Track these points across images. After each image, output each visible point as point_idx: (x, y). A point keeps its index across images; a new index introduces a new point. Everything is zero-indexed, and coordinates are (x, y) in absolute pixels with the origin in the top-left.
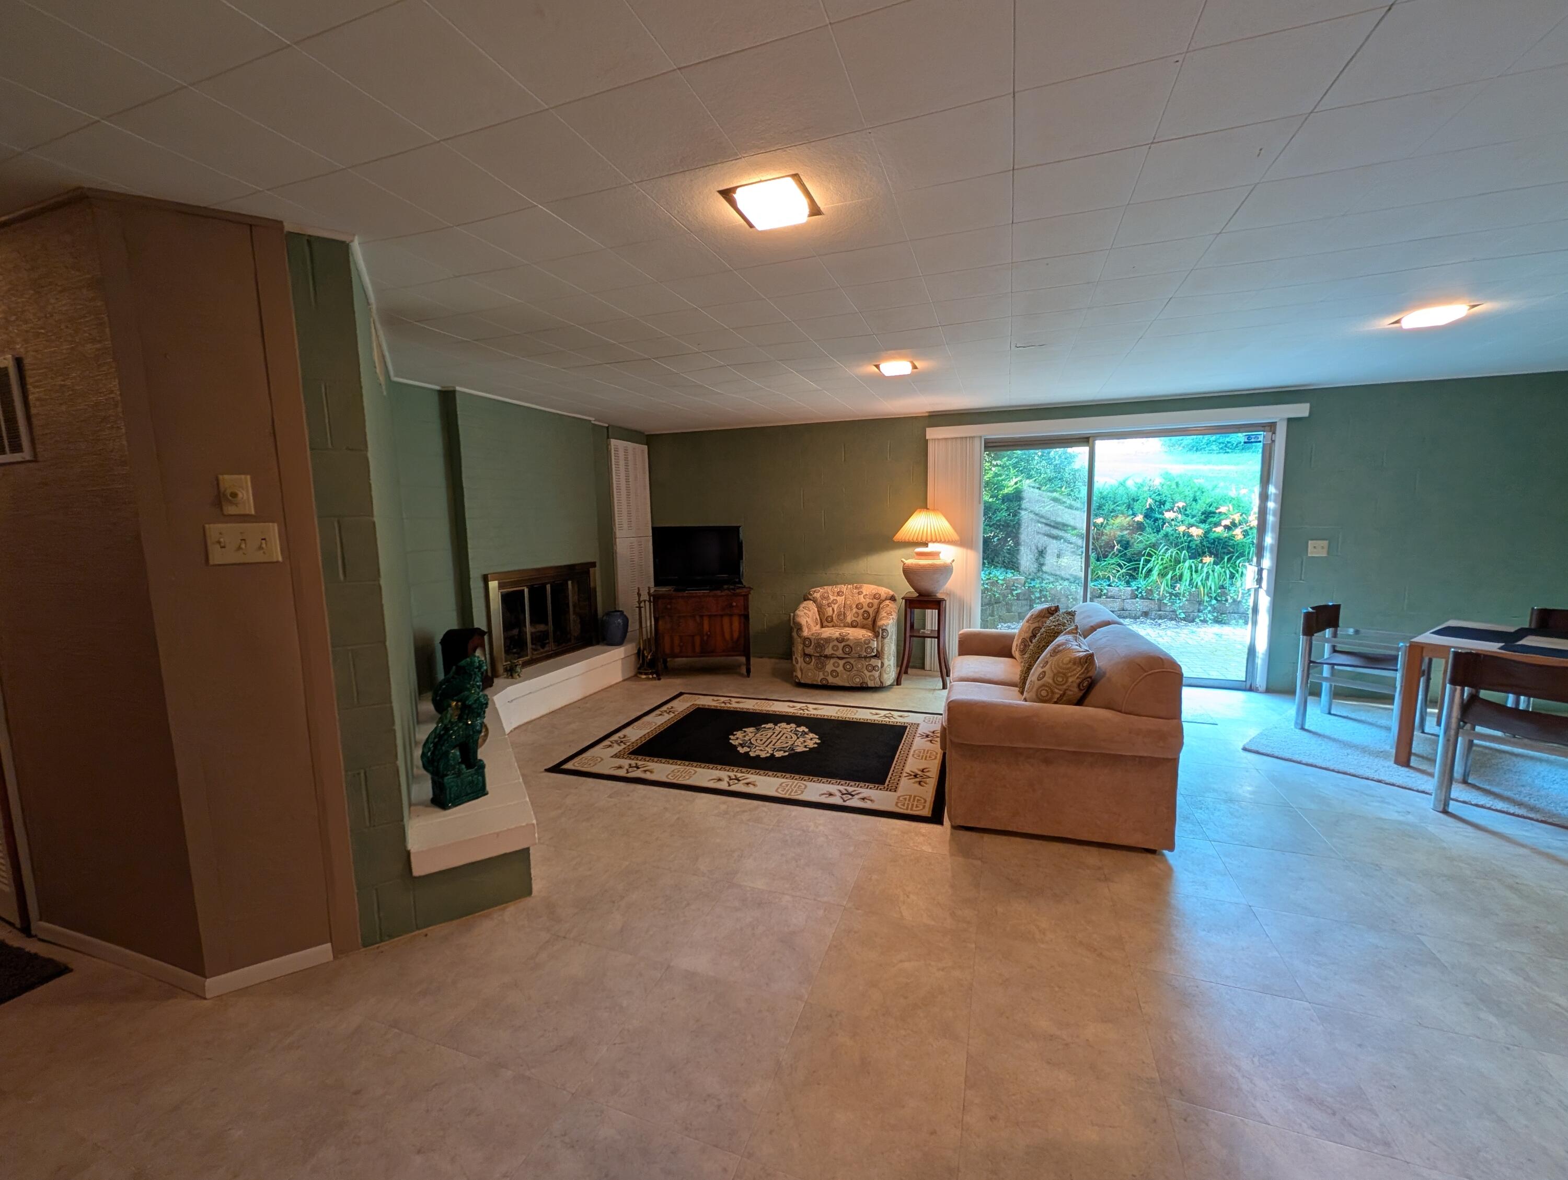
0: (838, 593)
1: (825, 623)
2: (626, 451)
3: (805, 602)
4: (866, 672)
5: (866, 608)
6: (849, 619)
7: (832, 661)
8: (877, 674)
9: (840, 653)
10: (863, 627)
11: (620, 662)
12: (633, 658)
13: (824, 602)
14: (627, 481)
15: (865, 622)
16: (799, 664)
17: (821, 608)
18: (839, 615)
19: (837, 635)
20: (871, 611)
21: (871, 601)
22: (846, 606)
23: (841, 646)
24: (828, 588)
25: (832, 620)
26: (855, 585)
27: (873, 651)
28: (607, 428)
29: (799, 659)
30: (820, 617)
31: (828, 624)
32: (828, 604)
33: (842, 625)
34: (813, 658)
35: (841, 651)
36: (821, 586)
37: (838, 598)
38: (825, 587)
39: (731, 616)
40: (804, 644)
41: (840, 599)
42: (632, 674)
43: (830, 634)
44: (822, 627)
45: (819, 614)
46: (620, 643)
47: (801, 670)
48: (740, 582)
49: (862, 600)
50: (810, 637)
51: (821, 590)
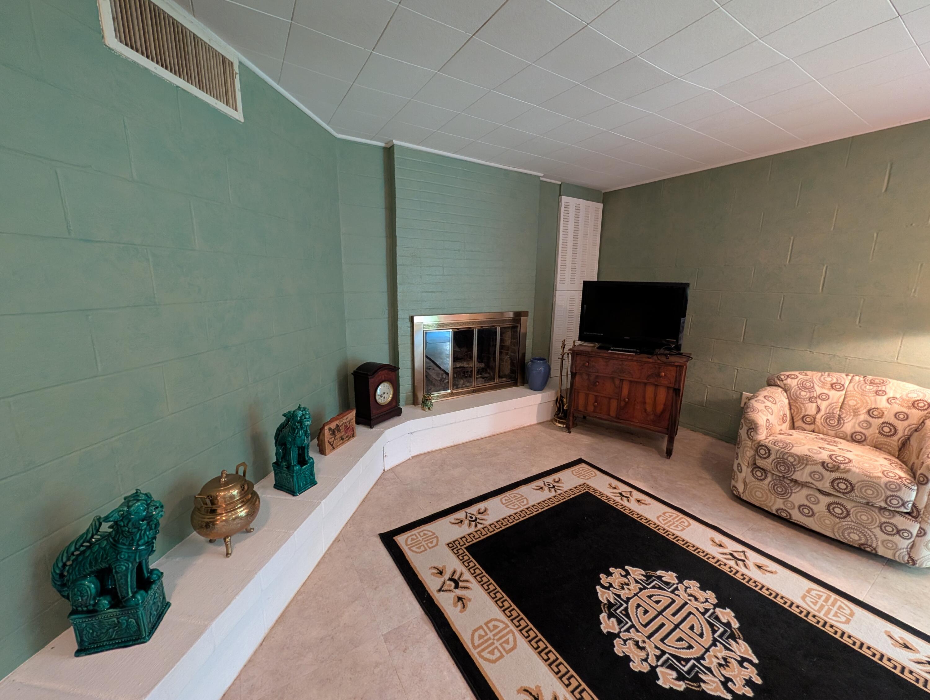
0: (832, 385)
1: (799, 423)
2: (578, 208)
3: (769, 388)
4: (877, 531)
5: (889, 417)
6: (849, 427)
7: (805, 492)
8: (905, 544)
9: (826, 486)
10: (877, 447)
12: (552, 405)
13: (803, 393)
14: (575, 237)
15: (883, 439)
16: (743, 475)
17: (795, 401)
18: (828, 418)
19: (824, 456)
20: (901, 426)
21: (905, 410)
22: (846, 407)
23: (829, 476)
24: (815, 376)
25: (814, 422)
26: (870, 377)
27: (903, 505)
28: (560, 185)
29: (744, 468)
30: (791, 415)
31: (804, 426)
32: (810, 398)
33: (833, 433)
34: (769, 475)
35: (828, 484)
36: (803, 368)
37: (832, 393)
38: (809, 373)
39: (656, 386)
40: (757, 451)
41: (836, 396)
42: (549, 419)
43: (809, 450)
44: (793, 426)
45: (790, 409)
47: (745, 483)
48: (678, 348)
49: (882, 403)
50: (770, 445)
51: (800, 376)
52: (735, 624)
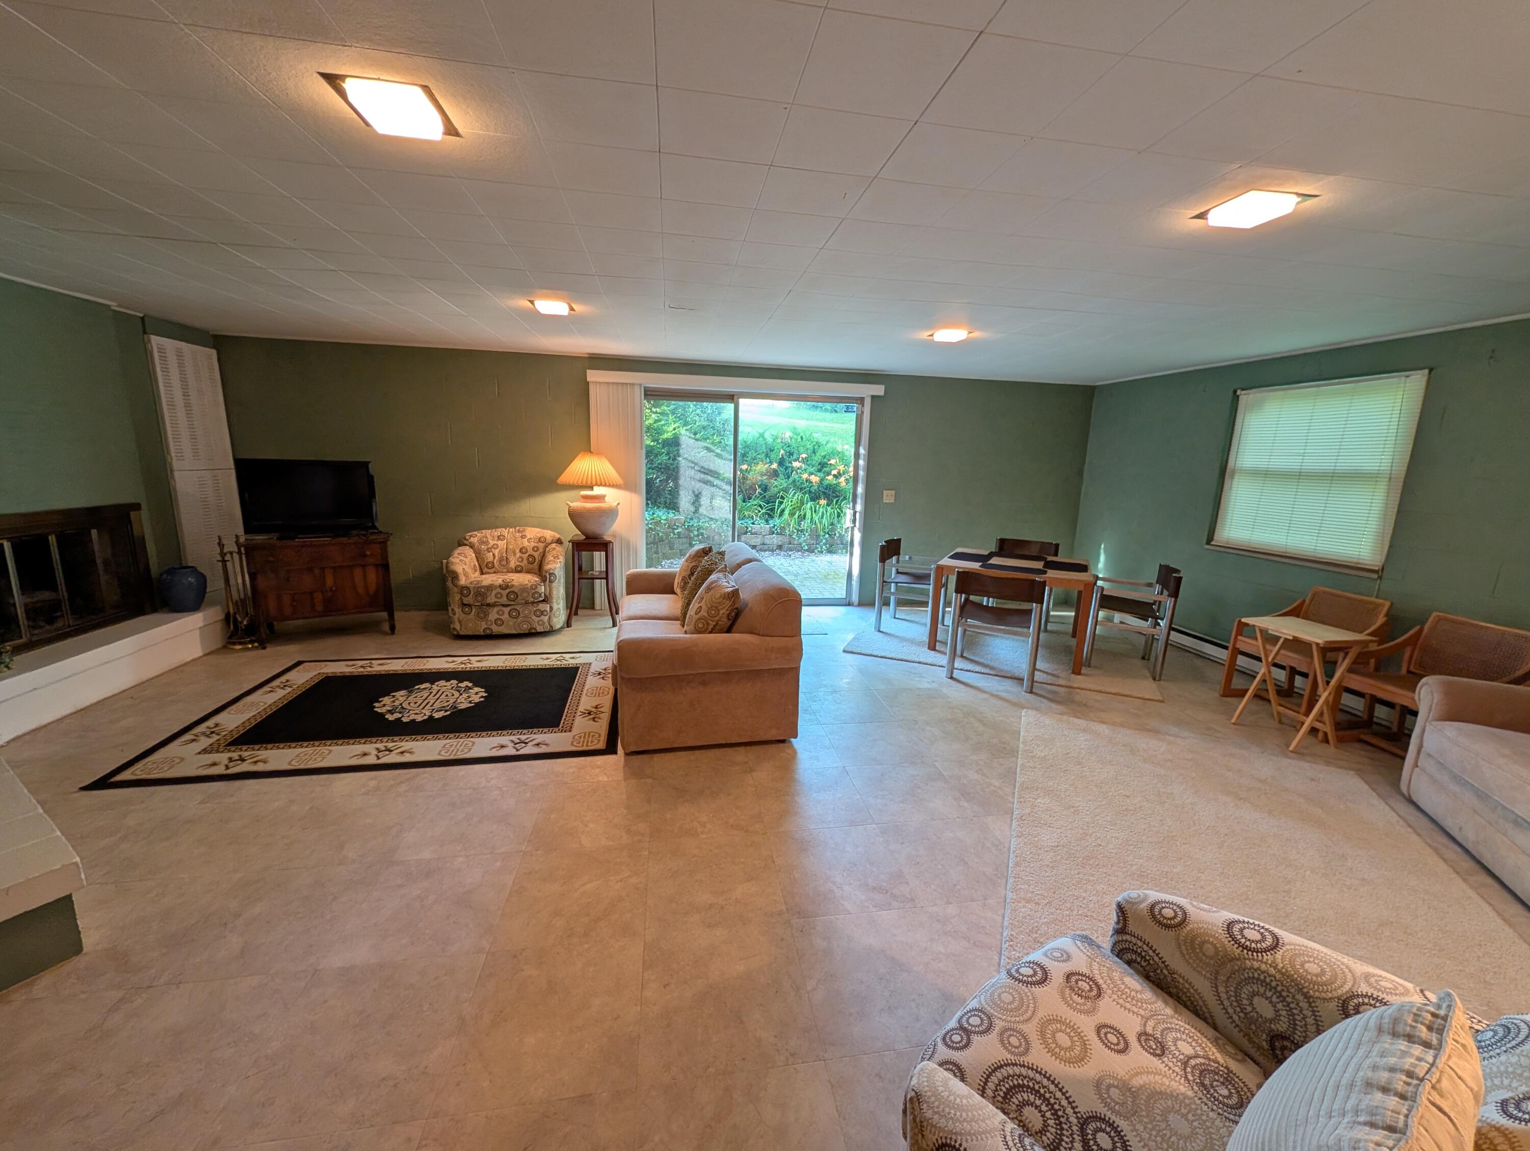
0: (498, 537)
1: (485, 570)
2: (179, 354)
3: (460, 548)
4: (534, 617)
5: (530, 552)
6: (513, 564)
7: (496, 609)
8: (546, 619)
9: (504, 600)
10: (528, 572)
11: (198, 632)
12: (219, 626)
13: (483, 547)
14: (186, 395)
15: (531, 566)
16: (457, 615)
17: (479, 553)
18: (501, 560)
19: (500, 581)
20: (536, 554)
21: (536, 545)
22: (509, 550)
23: (505, 593)
24: (487, 532)
25: (493, 567)
26: (518, 528)
27: (540, 596)
28: (142, 319)
29: (456, 610)
30: (479, 564)
31: (488, 570)
32: (488, 549)
33: (505, 570)
34: (473, 607)
35: (505, 599)
36: (480, 529)
37: (499, 543)
38: (483, 531)
39: (364, 566)
40: (462, 594)
41: (502, 544)
42: (219, 645)
43: (492, 581)
44: (482, 573)
45: (478, 561)
46: (195, 607)
47: (460, 622)
48: (374, 527)
49: (525, 543)
50: (468, 585)
51: (479, 535)
52: (470, 685)
